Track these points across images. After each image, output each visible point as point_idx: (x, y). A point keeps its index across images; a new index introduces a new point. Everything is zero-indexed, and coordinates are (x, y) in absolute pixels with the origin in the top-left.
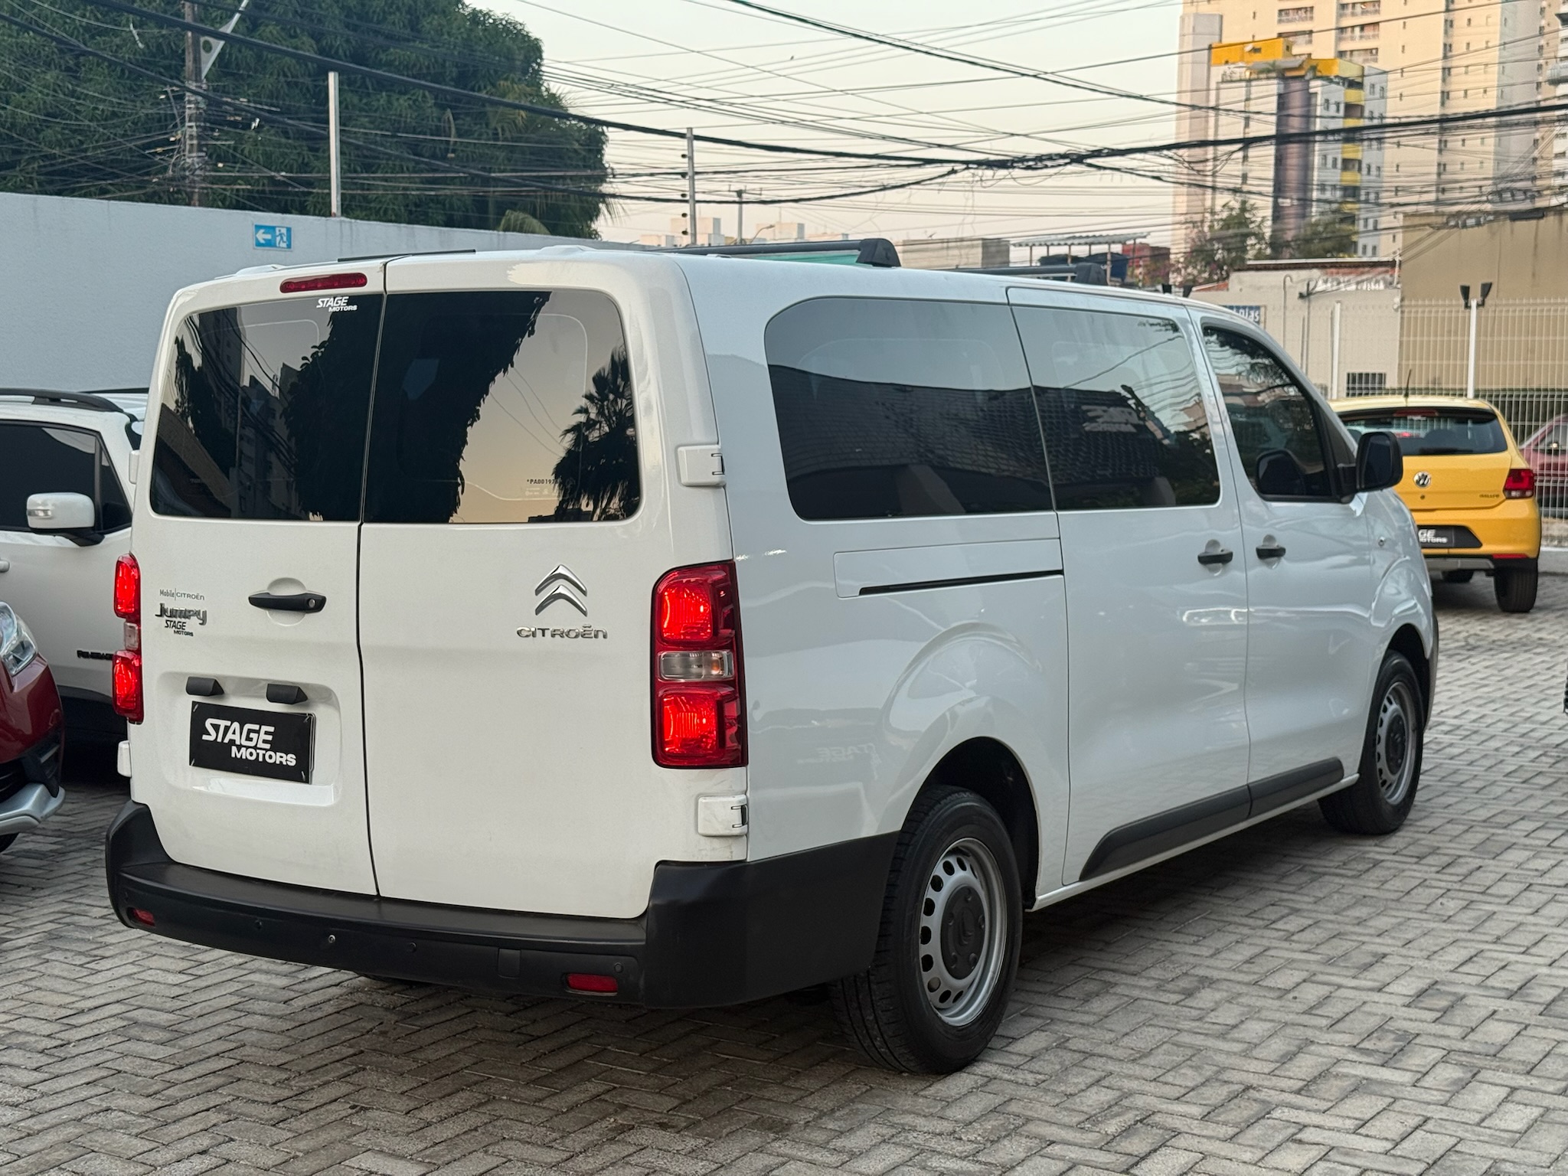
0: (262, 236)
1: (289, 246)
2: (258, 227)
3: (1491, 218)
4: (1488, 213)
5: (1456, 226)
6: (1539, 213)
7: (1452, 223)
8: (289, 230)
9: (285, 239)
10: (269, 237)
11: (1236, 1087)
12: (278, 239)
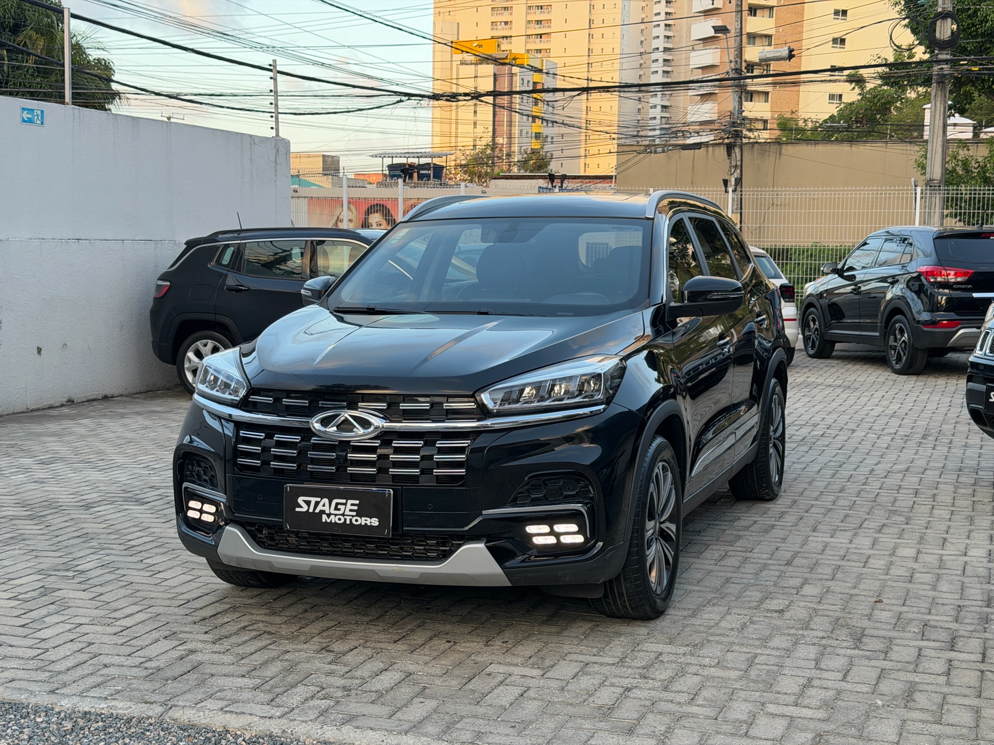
0: (26, 115)
1: (42, 123)
2: (24, 109)
3: (671, 148)
4: (669, 146)
5: (651, 152)
6: (697, 146)
7: (648, 150)
8: (42, 112)
9: (40, 118)
10: (30, 116)
11: (952, 607)
12: (36, 117)
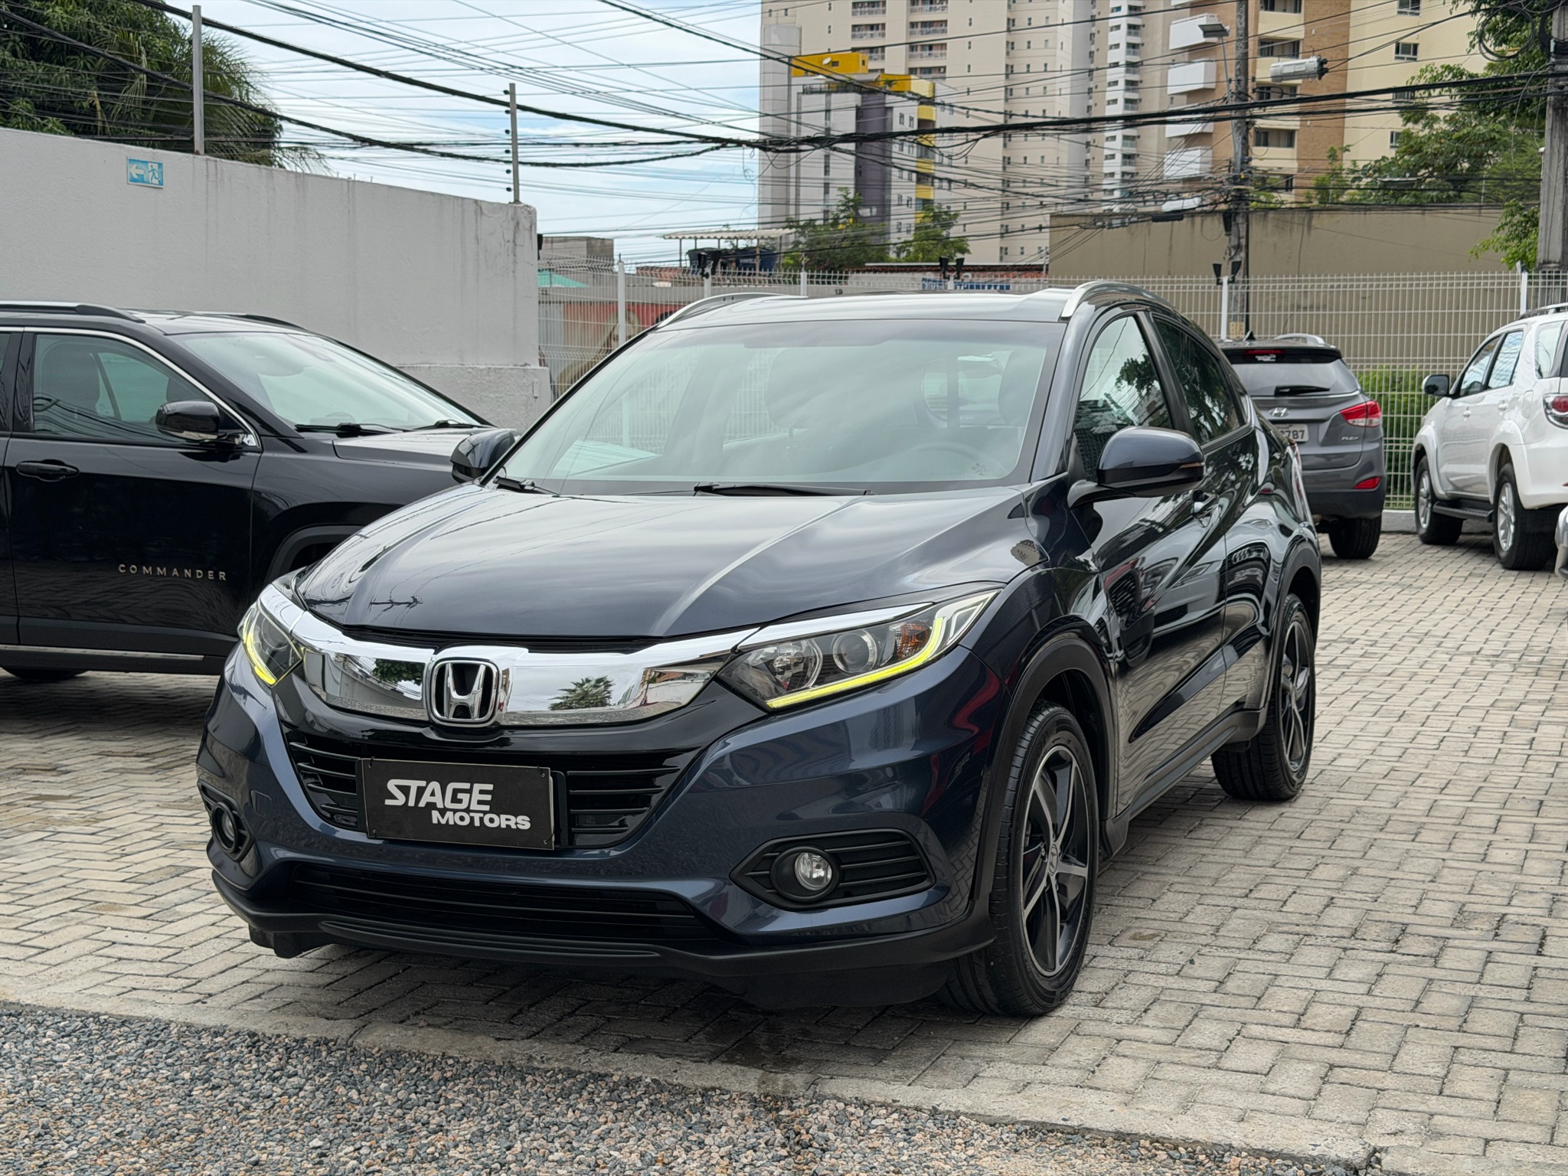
0: (135, 171)
1: (161, 183)
2: (132, 162)
3: (1135, 219)
4: (1133, 215)
5: (1103, 227)
6: (1177, 215)
7: (1099, 224)
8: (160, 165)
9: (157, 175)
10: (141, 172)
12: (151, 175)
